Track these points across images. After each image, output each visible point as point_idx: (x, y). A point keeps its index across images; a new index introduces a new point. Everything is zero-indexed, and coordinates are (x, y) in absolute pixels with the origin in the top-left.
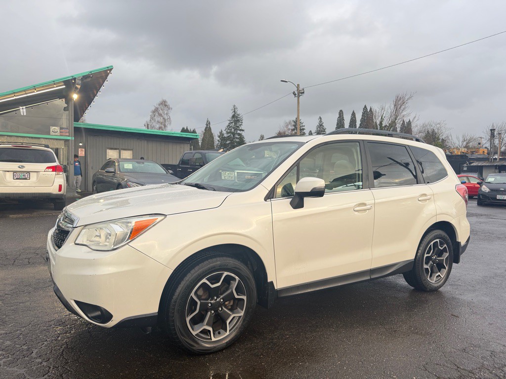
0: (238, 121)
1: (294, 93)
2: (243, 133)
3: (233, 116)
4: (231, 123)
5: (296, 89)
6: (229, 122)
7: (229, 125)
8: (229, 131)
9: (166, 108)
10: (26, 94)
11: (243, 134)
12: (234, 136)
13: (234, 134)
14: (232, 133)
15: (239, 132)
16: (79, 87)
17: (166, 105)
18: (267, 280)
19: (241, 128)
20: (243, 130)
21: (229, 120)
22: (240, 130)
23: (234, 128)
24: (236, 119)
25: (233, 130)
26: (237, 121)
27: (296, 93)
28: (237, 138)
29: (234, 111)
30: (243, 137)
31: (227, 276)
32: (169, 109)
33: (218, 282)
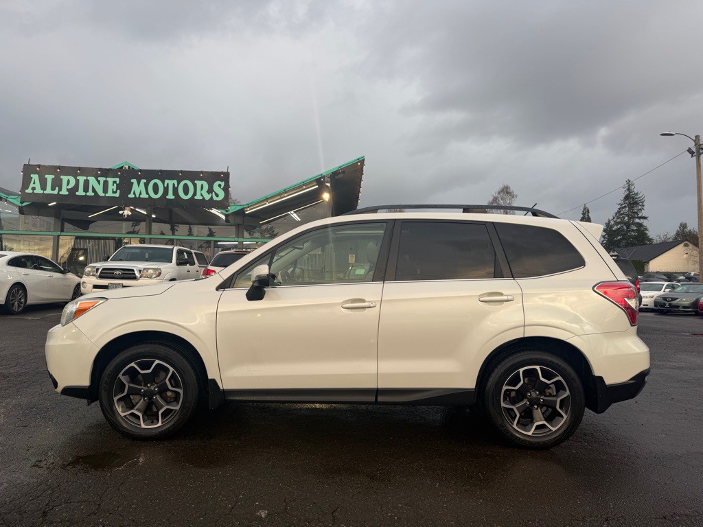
0: (636, 203)
1: (690, 151)
2: (645, 222)
3: (627, 197)
4: (623, 208)
5: (693, 143)
6: (619, 207)
7: (619, 212)
8: (618, 220)
9: (509, 197)
10: (281, 198)
11: (644, 224)
12: (628, 228)
13: (628, 225)
14: (625, 223)
15: (637, 220)
16: (329, 185)
17: (508, 193)
18: (207, 377)
19: (640, 215)
20: (645, 218)
21: (620, 204)
22: (640, 218)
23: (628, 215)
24: (632, 201)
25: (627, 218)
26: (633, 204)
27: (694, 149)
28: (633, 230)
29: (629, 189)
30: (646, 229)
31: (158, 364)
32: (513, 197)
33: (149, 369)
